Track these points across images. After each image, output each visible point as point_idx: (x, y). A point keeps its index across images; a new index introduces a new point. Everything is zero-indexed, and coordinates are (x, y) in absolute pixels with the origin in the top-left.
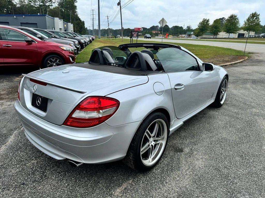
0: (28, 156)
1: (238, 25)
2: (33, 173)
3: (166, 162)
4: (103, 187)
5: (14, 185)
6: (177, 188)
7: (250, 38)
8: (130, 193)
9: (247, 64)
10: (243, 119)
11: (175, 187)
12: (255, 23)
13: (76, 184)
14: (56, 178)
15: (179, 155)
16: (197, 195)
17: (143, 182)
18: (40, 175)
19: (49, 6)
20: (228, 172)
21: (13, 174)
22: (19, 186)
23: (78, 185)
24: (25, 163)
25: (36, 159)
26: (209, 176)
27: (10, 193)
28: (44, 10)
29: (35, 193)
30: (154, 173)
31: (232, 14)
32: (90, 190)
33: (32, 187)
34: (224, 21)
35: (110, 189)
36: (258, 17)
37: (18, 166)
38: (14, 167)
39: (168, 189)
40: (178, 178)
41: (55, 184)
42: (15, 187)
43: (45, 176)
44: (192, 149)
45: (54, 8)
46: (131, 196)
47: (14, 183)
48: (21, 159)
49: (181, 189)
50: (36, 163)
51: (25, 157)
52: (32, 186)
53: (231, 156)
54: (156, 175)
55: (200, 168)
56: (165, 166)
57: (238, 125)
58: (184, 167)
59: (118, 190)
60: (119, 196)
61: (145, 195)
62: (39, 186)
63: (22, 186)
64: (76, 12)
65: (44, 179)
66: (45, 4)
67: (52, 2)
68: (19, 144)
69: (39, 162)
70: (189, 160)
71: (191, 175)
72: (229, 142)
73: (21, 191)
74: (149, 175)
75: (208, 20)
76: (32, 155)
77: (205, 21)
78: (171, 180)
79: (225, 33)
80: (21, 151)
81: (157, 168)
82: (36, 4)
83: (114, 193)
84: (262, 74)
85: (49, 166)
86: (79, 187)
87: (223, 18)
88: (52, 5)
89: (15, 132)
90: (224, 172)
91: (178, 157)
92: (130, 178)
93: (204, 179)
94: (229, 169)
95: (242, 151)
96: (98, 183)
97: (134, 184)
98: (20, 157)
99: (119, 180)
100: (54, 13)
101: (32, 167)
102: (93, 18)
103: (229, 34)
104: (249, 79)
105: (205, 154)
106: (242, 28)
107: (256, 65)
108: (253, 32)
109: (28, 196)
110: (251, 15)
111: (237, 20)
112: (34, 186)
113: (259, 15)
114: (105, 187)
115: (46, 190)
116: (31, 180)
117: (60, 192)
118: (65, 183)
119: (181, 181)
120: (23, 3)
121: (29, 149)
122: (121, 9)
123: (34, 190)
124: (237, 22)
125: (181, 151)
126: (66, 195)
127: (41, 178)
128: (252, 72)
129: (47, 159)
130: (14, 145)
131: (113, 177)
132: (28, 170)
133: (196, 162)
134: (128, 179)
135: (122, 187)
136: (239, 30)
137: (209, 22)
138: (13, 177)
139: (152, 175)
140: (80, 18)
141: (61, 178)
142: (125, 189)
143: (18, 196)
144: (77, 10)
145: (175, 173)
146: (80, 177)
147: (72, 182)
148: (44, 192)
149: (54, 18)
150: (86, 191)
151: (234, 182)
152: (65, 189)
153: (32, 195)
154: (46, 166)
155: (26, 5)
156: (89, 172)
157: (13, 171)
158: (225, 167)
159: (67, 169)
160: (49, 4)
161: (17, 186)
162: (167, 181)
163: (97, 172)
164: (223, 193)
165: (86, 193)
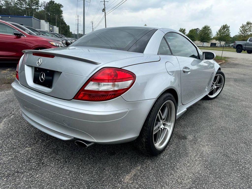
0: (21, 143)
1: (211, 35)
2: (29, 161)
3: (172, 149)
4: (110, 173)
5: (7, 173)
6: (190, 174)
7: (222, 47)
8: (141, 180)
9: (225, 66)
10: (236, 110)
11: (187, 173)
12: (226, 34)
13: (79, 172)
14: (55, 165)
15: (184, 142)
16: (212, 180)
17: (152, 169)
18: (36, 162)
19: (35, 9)
20: (237, 157)
21: (5, 161)
22: (13, 174)
23: (82, 173)
24: (18, 151)
25: (31, 147)
26: (219, 161)
27: (2, 183)
28: (30, 13)
29: (32, 181)
30: (162, 159)
31: (205, 25)
32: (96, 177)
33: (28, 176)
34: (198, 31)
35: (118, 176)
36: (228, 29)
37: (10, 153)
38: (5, 154)
39: (181, 175)
40: (189, 164)
41: (55, 172)
42: (7, 176)
43: (43, 163)
44: (195, 137)
45: (40, 11)
46: (143, 183)
47: (6, 171)
48: (13, 147)
49: (194, 175)
50: (30, 150)
51: (17, 144)
52: (28, 174)
53: (235, 143)
54: (164, 161)
55: (208, 154)
56: (172, 153)
57: (233, 115)
58: (192, 153)
59: (127, 177)
60: (130, 183)
61: (158, 182)
62: (37, 174)
63: (17, 174)
64: (62, 16)
65: (42, 166)
66: (32, 7)
67: (39, 5)
68: (9, 131)
69: (35, 149)
70: (195, 146)
71: (201, 161)
72: (229, 130)
73: (15, 179)
74: (158, 162)
75: (185, 30)
76: (25, 143)
77: (181, 30)
78: (182, 166)
79: (199, 41)
80: (12, 139)
81: (165, 155)
82: (22, 7)
83: (124, 180)
84: (241, 74)
85: (46, 153)
86: (83, 175)
87: (197, 29)
88: (38, 9)
89: (4, 120)
90: (233, 158)
91: (184, 144)
92: (138, 165)
93: (215, 165)
94: (237, 155)
95: (244, 138)
96: (103, 170)
97: (144, 171)
98: (11, 144)
99: (127, 166)
100: (40, 16)
101: (26, 154)
102: (78, 23)
103: (203, 43)
104: (231, 78)
105: (209, 141)
106: (214, 38)
107: (233, 67)
108: (224, 41)
109: (24, 185)
110: (222, 26)
111: (210, 30)
112: (30, 174)
113: (229, 27)
114: (112, 174)
115: (45, 178)
116: (26, 168)
117: (62, 181)
118: (66, 171)
119: (193, 166)
120: (9, 5)
121: (21, 136)
122: (105, 15)
123: (31, 178)
124: (210, 32)
125: (185, 138)
126: (70, 184)
127: (38, 166)
128: (231, 72)
129: (43, 146)
130: (4, 133)
131: (119, 163)
132: (22, 158)
133: (202, 148)
134: (136, 165)
135: (130, 174)
136: (211, 40)
137: (185, 32)
138: (5, 165)
139: (161, 162)
140: (65, 22)
141: (61, 165)
142: (135, 175)
143: (13, 185)
144: (62, 15)
145: (184, 159)
146: (83, 164)
147: (74, 169)
148: (43, 180)
149: (40, 20)
150: (92, 179)
151: (246, 167)
152: (67, 177)
153: (29, 184)
154: (43, 153)
155: (12, 7)
156: (92, 158)
157: (5, 159)
158: (232, 153)
159: (67, 156)
160: (35, 8)
161: (10, 174)
162: (178, 167)
163: (100, 159)
164: (238, 178)
165: (92, 181)
